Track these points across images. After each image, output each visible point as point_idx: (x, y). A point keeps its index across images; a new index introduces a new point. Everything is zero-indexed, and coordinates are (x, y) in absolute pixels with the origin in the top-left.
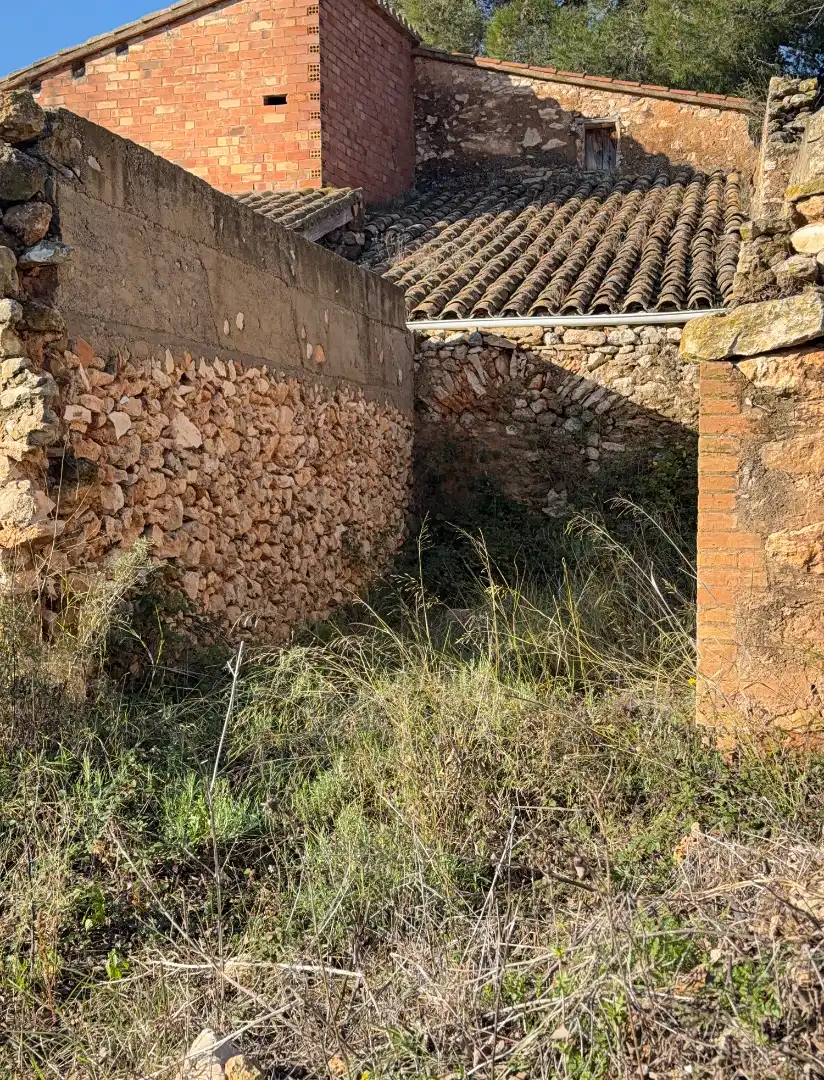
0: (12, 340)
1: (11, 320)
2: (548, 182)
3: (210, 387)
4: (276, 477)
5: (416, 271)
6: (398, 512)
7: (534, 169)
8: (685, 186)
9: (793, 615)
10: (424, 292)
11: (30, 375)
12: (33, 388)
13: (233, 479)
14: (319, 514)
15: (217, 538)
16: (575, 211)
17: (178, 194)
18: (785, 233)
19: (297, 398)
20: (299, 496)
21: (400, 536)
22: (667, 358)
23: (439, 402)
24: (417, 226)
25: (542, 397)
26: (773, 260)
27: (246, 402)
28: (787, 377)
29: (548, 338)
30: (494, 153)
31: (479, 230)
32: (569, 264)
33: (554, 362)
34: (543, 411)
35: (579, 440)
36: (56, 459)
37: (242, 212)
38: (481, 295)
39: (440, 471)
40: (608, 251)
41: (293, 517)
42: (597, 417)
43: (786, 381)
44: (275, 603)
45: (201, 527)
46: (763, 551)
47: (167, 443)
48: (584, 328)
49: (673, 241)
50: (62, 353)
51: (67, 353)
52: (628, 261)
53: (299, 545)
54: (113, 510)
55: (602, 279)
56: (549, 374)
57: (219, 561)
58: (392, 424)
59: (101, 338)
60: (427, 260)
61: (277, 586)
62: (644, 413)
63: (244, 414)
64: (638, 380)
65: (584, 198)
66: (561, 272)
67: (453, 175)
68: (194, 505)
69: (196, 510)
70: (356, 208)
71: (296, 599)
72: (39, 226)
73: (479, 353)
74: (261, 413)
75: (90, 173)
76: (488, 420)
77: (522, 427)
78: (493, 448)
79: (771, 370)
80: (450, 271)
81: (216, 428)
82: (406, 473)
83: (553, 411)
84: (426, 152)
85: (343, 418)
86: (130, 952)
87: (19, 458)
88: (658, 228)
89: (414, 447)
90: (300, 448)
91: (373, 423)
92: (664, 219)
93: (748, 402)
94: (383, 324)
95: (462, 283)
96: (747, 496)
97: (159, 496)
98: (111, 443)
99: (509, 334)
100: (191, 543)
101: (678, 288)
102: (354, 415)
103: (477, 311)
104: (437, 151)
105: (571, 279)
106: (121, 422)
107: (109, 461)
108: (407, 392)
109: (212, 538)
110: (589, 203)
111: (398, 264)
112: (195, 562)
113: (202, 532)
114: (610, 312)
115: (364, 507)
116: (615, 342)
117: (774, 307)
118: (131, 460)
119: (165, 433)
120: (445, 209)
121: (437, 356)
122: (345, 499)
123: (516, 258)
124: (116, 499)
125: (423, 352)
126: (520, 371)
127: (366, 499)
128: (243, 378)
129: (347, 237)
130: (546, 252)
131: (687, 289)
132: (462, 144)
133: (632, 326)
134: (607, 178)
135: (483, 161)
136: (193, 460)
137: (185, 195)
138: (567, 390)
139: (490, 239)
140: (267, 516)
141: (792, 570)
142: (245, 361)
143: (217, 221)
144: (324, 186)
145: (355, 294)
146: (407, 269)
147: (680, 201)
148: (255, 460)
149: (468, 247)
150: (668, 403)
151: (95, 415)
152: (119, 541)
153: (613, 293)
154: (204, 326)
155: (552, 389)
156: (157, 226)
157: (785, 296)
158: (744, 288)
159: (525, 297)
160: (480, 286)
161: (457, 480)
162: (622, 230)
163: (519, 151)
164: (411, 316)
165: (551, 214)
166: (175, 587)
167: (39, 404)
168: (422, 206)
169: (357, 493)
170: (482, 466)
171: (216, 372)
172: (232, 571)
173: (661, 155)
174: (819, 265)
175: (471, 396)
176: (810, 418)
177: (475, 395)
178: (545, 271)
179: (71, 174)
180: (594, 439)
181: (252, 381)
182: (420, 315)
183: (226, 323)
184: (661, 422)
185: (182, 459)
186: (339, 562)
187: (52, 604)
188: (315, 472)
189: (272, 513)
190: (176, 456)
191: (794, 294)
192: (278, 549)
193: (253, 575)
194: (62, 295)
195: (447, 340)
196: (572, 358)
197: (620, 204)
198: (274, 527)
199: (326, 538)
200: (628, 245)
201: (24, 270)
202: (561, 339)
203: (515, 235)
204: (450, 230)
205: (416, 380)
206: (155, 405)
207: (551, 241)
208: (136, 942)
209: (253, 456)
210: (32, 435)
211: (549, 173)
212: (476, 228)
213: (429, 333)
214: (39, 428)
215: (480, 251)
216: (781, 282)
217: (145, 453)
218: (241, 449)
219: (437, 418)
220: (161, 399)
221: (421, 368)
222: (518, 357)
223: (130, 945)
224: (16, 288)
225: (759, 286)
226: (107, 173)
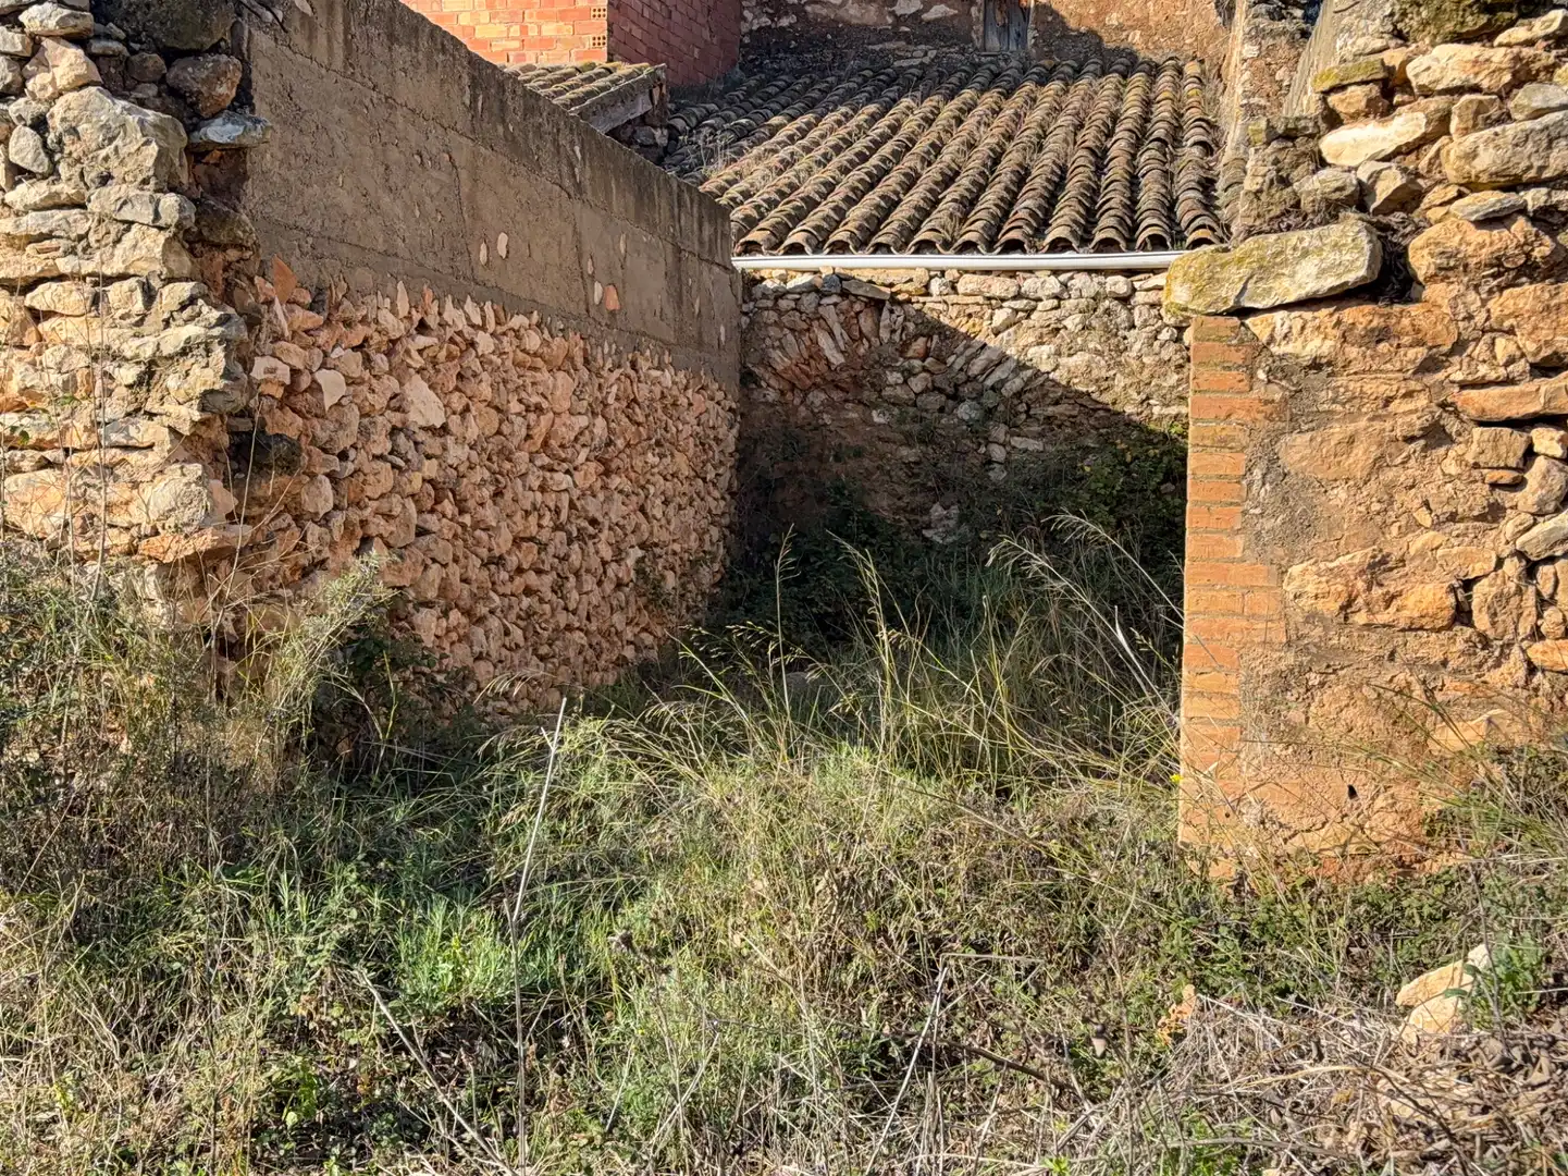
0: (179, 254)
1: (179, 225)
2: (930, 66)
3: (458, 339)
4: (548, 474)
5: (743, 185)
6: (715, 532)
7: (911, 48)
8: (1125, 77)
9: (1322, 684)
10: (755, 214)
11: (205, 309)
12: (211, 327)
13: (487, 475)
14: (606, 532)
15: (462, 560)
16: (969, 108)
17: (420, 57)
18: (1311, 136)
19: (579, 361)
20: (578, 504)
21: (716, 567)
22: (1105, 319)
23: (776, 374)
24: (743, 121)
25: (925, 369)
26: (1295, 174)
27: (509, 363)
28: (1317, 342)
29: (935, 287)
30: (854, 21)
31: (832, 130)
32: (964, 181)
33: (944, 320)
34: (926, 391)
35: (979, 433)
36: (238, 434)
37: (509, 86)
38: (838, 223)
39: (775, 474)
40: (1020, 165)
41: (569, 534)
42: (1004, 400)
43: (1316, 346)
44: (542, 658)
45: (442, 543)
46: (1279, 591)
47: (396, 418)
48: (987, 272)
49: (1111, 154)
50: (251, 280)
51: (257, 280)
52: (1048, 180)
53: (577, 574)
54: (317, 514)
55: (1011, 204)
56: (936, 337)
57: (465, 594)
58: (710, 404)
59: (307, 260)
60: (760, 170)
61: (546, 634)
62: (1069, 395)
63: (505, 382)
64: (1064, 349)
65: (983, 90)
66: (952, 193)
67: (793, 51)
68: (432, 511)
69: (435, 517)
70: (656, 92)
71: (571, 653)
72: (222, 90)
73: (835, 305)
74: (528, 381)
75: (297, 16)
76: (846, 401)
77: (896, 411)
78: (850, 440)
79: (1295, 331)
80: (793, 187)
81: (465, 400)
82: (728, 475)
83: (941, 391)
84: (755, 17)
85: (643, 392)
86: (354, 1161)
87: (186, 430)
88: (1089, 136)
89: (739, 438)
90: (581, 433)
91: (683, 401)
92: (1098, 123)
93: (1261, 375)
94: (700, 259)
95: (811, 204)
96: (1258, 511)
97: (382, 496)
98: (316, 416)
99: (879, 278)
100: (426, 567)
101: (1121, 220)
102: (657, 390)
103: (833, 244)
104: (771, 16)
105: (969, 203)
106: (332, 386)
107: (314, 441)
108: (730, 359)
109: (456, 560)
110: (990, 98)
111: (717, 175)
112: (432, 594)
113: (443, 550)
114: (1024, 252)
115: (669, 522)
116: (1032, 295)
117: (1301, 240)
118: (344, 442)
119: (394, 403)
120: (783, 100)
121: (775, 308)
122: (642, 509)
123: (887, 172)
124: (322, 497)
125: (755, 300)
126: (893, 331)
127: (671, 510)
128: (504, 328)
129: (642, 135)
130: (930, 164)
131: (1133, 221)
132: (808, 8)
133: (1056, 272)
134: (1014, 63)
135: (837, 33)
136: (432, 445)
137: (429, 57)
138: (961, 361)
139: (848, 142)
140: (534, 530)
141: (1322, 619)
142: (509, 305)
143: (474, 99)
144: (610, 60)
145: (662, 213)
146: (731, 183)
147: (1119, 98)
148: (519, 448)
149: (817, 154)
150: (1105, 384)
151: (295, 372)
152: (323, 561)
153: (1029, 224)
154: (452, 249)
155: (941, 360)
156: (389, 101)
157: (1313, 226)
158: (1254, 213)
159: (902, 226)
160: (836, 209)
161: (801, 486)
162: (1039, 136)
163: (890, 20)
164: (738, 249)
165: (936, 111)
166: (401, 629)
167: (219, 352)
168: (749, 93)
169: (658, 502)
170: (836, 467)
171: (468, 319)
172: (482, 610)
173: (1092, 33)
174: (1360, 183)
175: (822, 366)
176: (1349, 400)
177: (829, 364)
178: (931, 191)
179: (269, 16)
180: (999, 432)
181: (517, 334)
182: (750, 248)
183: (483, 247)
184: (1095, 410)
185: (416, 443)
186: (632, 599)
187: (231, 648)
188: (601, 469)
189: (540, 526)
190: (408, 437)
191: (1328, 223)
192: (548, 579)
193: (513, 616)
194: (252, 192)
195: (790, 285)
196: (970, 316)
197: (1034, 100)
198: (543, 547)
199: (614, 565)
200: (1047, 158)
201: (196, 153)
202: (954, 288)
203: (885, 138)
204: (791, 128)
205: (744, 341)
206: (381, 361)
207: (937, 148)
208: (362, 1147)
209: (516, 442)
210: (206, 399)
211: (932, 54)
212: (830, 126)
213: (764, 274)
214: (217, 387)
215: (835, 159)
216: (1306, 205)
217: (364, 432)
218: (499, 432)
219: (772, 396)
220: (388, 354)
221: (752, 322)
222: (892, 312)
223: (354, 1151)
224: (185, 178)
225: (1276, 211)
226: (322, 19)
